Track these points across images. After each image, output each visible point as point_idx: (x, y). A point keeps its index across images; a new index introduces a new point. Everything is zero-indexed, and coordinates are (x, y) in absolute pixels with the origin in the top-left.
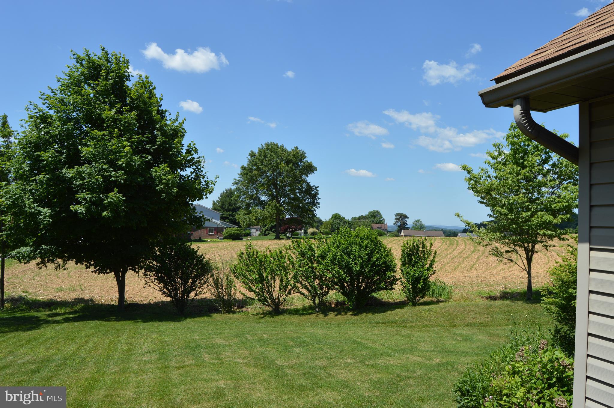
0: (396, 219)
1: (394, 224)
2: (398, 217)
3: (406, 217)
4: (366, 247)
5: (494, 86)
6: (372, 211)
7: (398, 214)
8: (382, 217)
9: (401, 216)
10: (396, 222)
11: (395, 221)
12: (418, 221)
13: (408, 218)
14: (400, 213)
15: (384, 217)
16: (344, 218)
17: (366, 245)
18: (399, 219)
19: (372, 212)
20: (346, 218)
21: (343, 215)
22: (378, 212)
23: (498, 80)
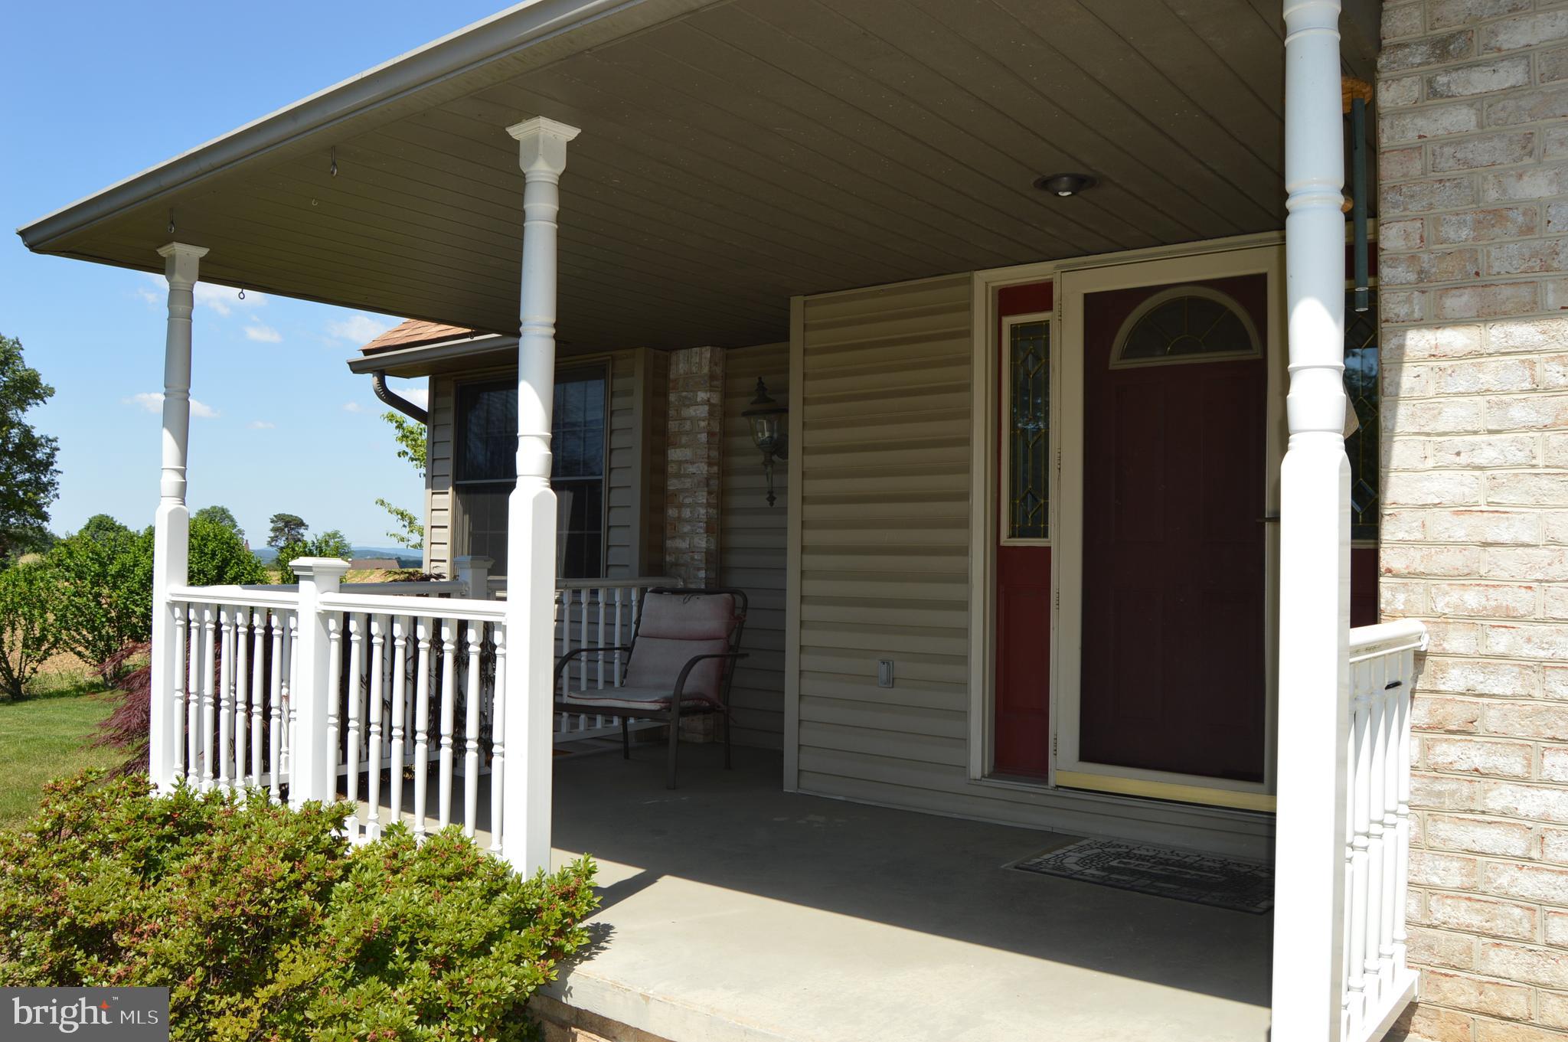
0: (274, 530)
1: (269, 543)
2: (281, 524)
3: (301, 524)
4: (214, 554)
5: (361, 357)
6: (208, 507)
7: (280, 517)
8: (235, 526)
9: (287, 524)
10: (274, 539)
11: (272, 535)
12: (335, 535)
13: (306, 527)
14: (284, 515)
15: (241, 525)
16: (125, 528)
17: (212, 550)
18: (283, 530)
19: (207, 512)
20: (132, 529)
21: (120, 520)
22: (224, 511)
23: (366, 352)
